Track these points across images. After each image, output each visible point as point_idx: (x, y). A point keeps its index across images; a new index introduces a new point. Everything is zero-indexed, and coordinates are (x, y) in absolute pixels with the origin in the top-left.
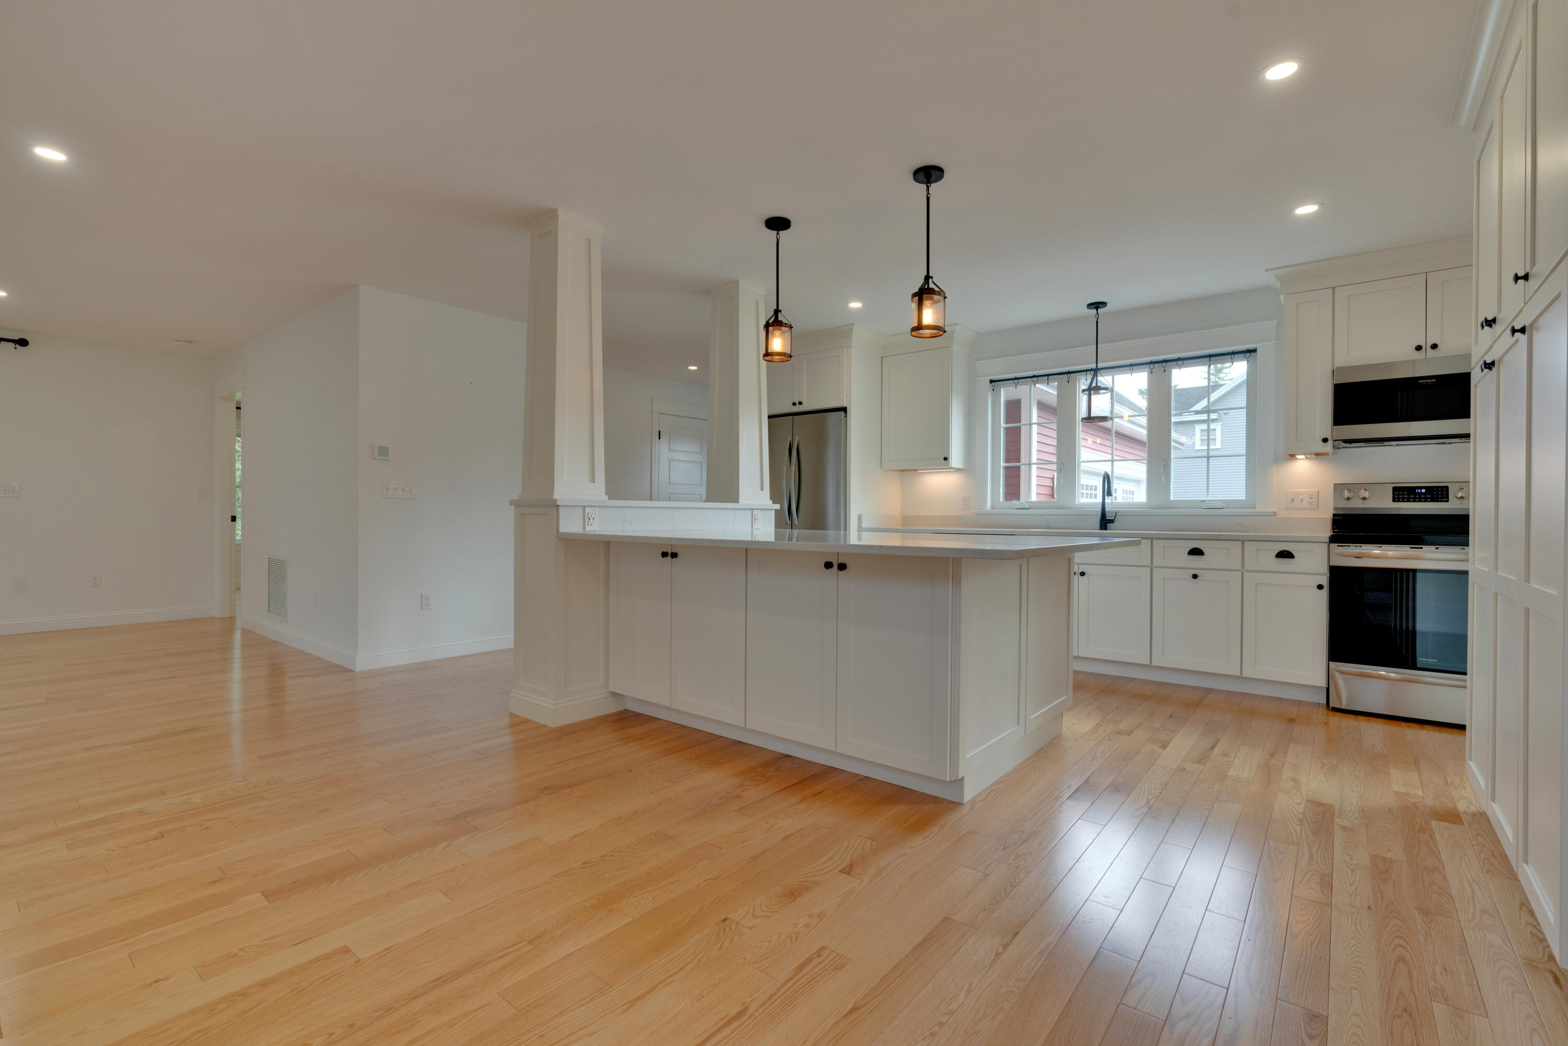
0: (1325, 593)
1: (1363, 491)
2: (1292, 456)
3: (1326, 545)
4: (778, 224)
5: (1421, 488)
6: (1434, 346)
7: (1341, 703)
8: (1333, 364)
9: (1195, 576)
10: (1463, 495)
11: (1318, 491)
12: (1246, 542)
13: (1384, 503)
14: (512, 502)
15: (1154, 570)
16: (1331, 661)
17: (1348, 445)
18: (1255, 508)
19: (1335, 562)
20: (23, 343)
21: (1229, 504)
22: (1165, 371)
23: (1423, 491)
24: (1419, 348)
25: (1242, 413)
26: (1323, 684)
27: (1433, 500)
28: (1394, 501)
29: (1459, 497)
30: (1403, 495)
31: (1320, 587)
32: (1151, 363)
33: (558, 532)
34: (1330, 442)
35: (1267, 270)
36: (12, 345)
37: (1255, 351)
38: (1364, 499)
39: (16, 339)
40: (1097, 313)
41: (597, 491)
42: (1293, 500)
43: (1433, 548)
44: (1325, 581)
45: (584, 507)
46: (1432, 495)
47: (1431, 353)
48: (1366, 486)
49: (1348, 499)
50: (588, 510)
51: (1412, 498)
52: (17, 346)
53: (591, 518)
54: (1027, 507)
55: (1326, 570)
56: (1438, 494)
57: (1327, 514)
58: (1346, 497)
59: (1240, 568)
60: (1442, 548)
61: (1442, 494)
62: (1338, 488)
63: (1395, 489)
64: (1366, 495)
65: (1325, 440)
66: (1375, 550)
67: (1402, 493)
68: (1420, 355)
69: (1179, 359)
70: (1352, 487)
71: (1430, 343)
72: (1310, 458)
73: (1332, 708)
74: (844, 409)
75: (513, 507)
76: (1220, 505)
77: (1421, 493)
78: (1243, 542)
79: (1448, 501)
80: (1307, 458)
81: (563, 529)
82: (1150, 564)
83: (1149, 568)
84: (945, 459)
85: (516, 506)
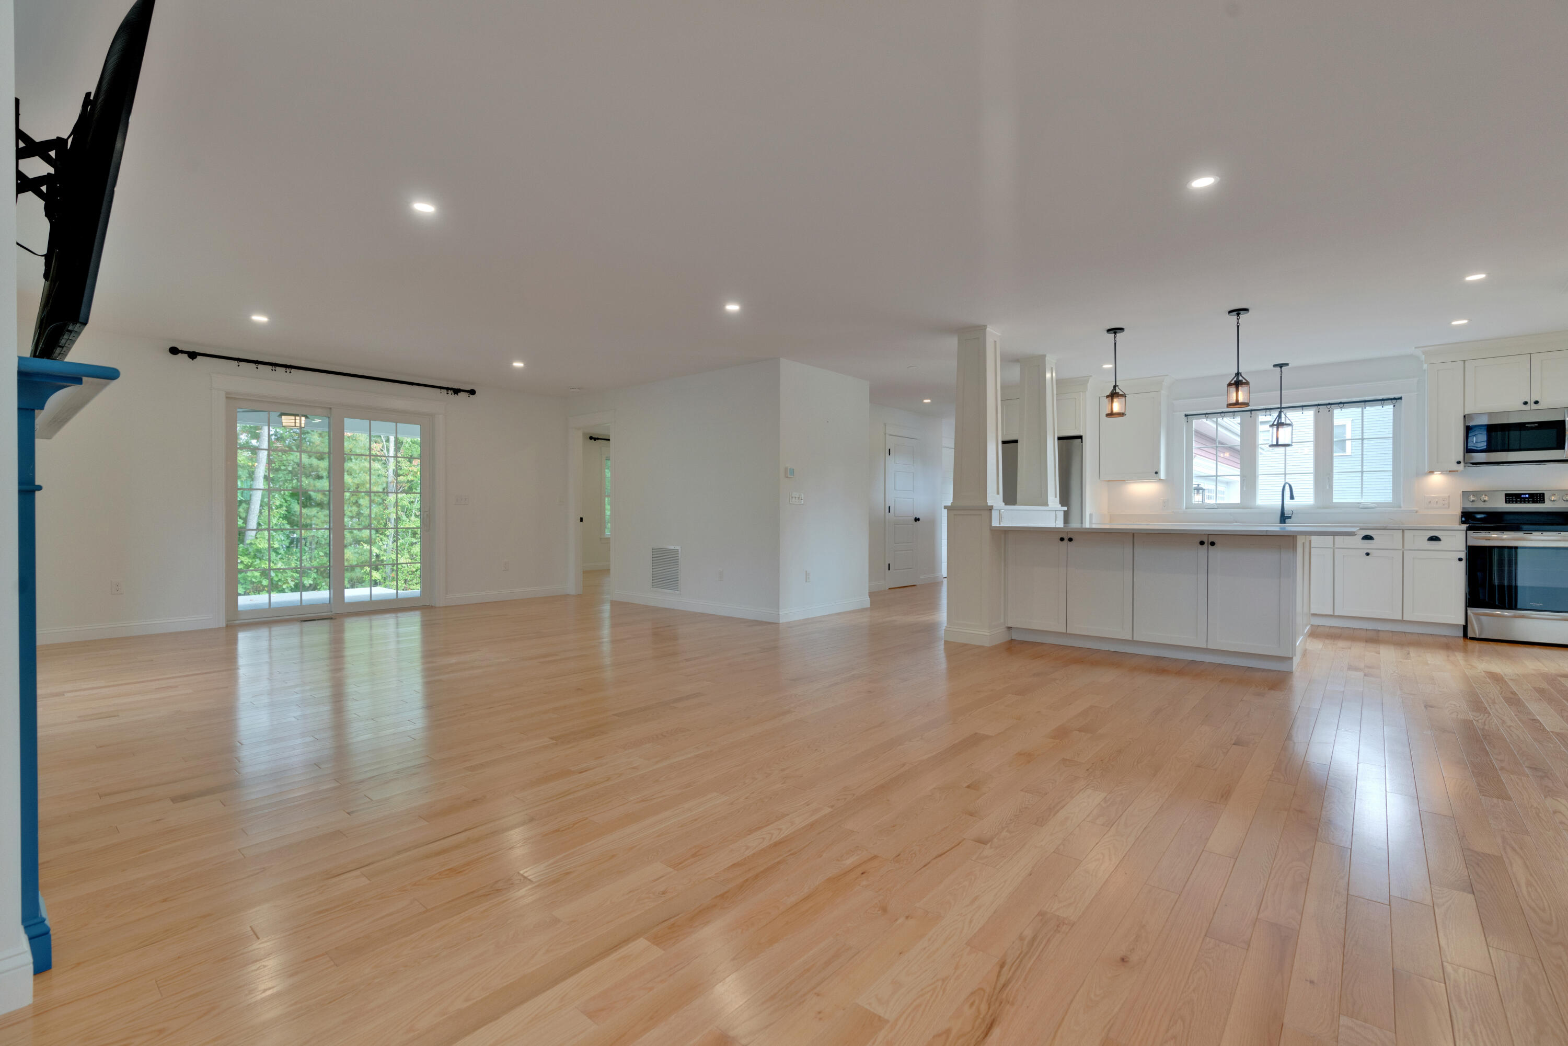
0: (1463, 563)
1: (1483, 496)
2: (1432, 472)
3: (1464, 532)
4: (1115, 331)
5: (1525, 494)
6: (1536, 402)
7: (1476, 635)
8: (1464, 412)
9: (1368, 554)
10: (1555, 499)
11: (1449, 496)
12: (1405, 531)
13: (1501, 505)
15: (1336, 550)
16: (1468, 607)
17: (1472, 465)
18: (1400, 507)
19: (1470, 543)
20: (472, 392)
21: (1380, 505)
22: (1329, 411)
23: (1527, 496)
24: (1526, 403)
25: (1389, 441)
26: (1463, 623)
27: (1534, 502)
28: (1506, 503)
29: (1552, 499)
30: (1512, 499)
31: (1460, 560)
32: (1319, 405)
34: (1462, 464)
35: (1416, 348)
36: (466, 394)
37: (1400, 398)
38: (1484, 501)
39: (468, 389)
40: (1281, 371)
41: (999, 500)
42: (1430, 502)
43: (1540, 533)
44: (1463, 555)
46: (1533, 499)
47: (1535, 407)
48: (1485, 492)
49: (1473, 501)
51: (1518, 501)
52: (470, 395)
54: (1216, 507)
55: (1463, 547)
56: (1537, 498)
57: (1458, 512)
58: (1471, 500)
59: (1401, 548)
60: (1545, 533)
61: (1540, 498)
62: (1465, 494)
63: (1507, 495)
64: (1487, 498)
65: (1459, 463)
66: (1494, 535)
67: (1512, 497)
68: (1527, 407)
69: (1341, 403)
70: (1476, 493)
71: (1533, 400)
72: (1444, 474)
73: (1470, 637)
74: (1080, 437)
76: (1373, 505)
77: (1526, 498)
78: (1403, 531)
79: (1544, 503)
80: (1441, 473)
82: (1332, 546)
83: (1332, 550)
84: (1156, 473)
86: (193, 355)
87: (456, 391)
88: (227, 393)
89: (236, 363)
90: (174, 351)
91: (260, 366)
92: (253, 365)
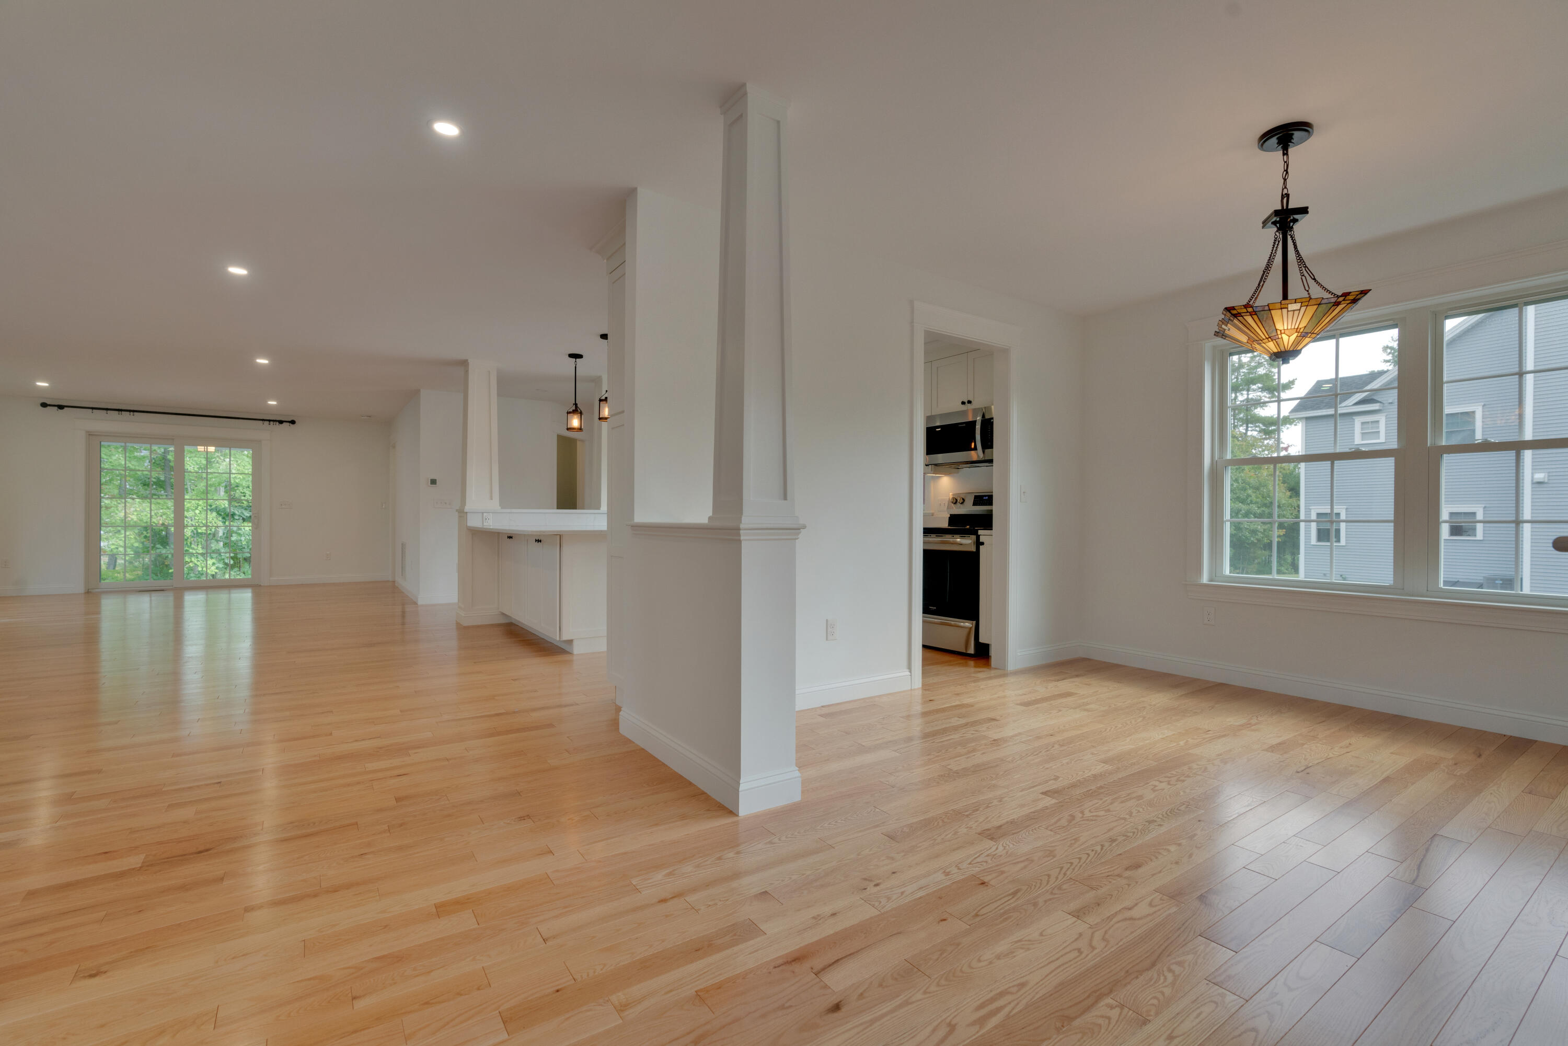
5: (985, 496)
6: (969, 402)
8: (927, 414)
13: (969, 507)
14: (457, 510)
20: (293, 422)
24: (963, 403)
28: (973, 504)
33: (467, 525)
36: (288, 424)
38: (961, 503)
39: (290, 420)
41: (495, 504)
45: (483, 513)
47: (968, 407)
49: (955, 504)
50: (485, 514)
51: (980, 503)
52: (291, 424)
53: (487, 519)
57: (949, 514)
63: (975, 497)
67: (977, 499)
71: (968, 400)
75: (457, 513)
81: (469, 524)
85: (459, 512)
86: (61, 407)
87: (281, 422)
88: (87, 432)
89: (91, 410)
90: (44, 405)
91: (109, 412)
92: (105, 411)
